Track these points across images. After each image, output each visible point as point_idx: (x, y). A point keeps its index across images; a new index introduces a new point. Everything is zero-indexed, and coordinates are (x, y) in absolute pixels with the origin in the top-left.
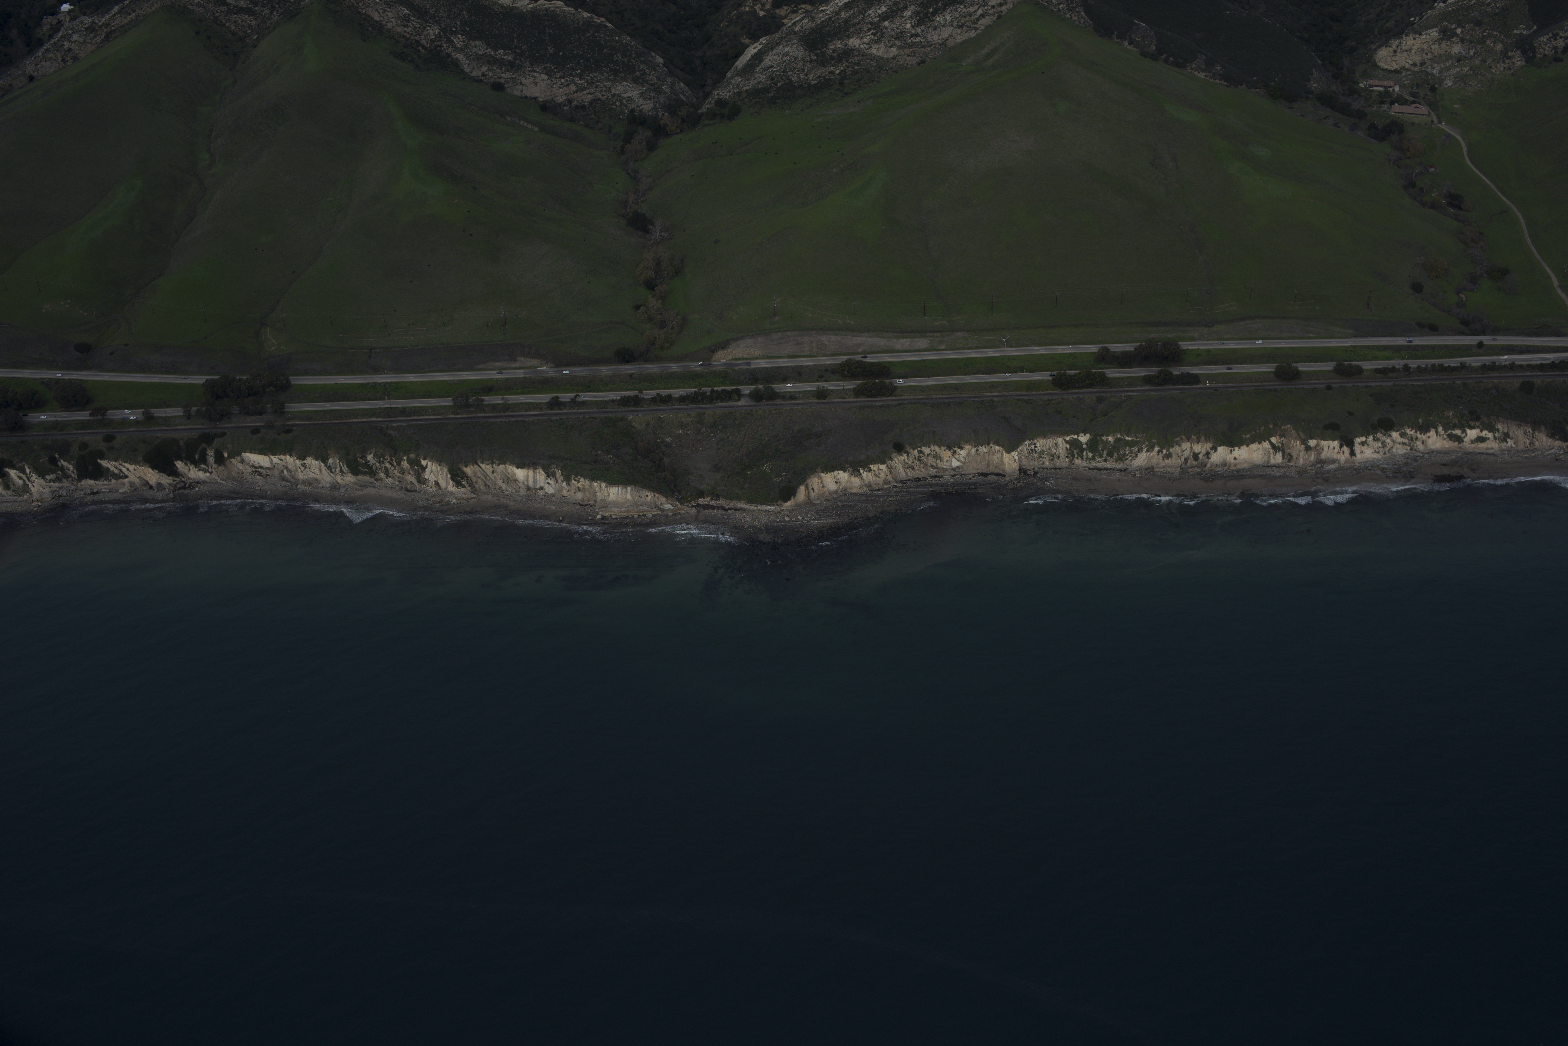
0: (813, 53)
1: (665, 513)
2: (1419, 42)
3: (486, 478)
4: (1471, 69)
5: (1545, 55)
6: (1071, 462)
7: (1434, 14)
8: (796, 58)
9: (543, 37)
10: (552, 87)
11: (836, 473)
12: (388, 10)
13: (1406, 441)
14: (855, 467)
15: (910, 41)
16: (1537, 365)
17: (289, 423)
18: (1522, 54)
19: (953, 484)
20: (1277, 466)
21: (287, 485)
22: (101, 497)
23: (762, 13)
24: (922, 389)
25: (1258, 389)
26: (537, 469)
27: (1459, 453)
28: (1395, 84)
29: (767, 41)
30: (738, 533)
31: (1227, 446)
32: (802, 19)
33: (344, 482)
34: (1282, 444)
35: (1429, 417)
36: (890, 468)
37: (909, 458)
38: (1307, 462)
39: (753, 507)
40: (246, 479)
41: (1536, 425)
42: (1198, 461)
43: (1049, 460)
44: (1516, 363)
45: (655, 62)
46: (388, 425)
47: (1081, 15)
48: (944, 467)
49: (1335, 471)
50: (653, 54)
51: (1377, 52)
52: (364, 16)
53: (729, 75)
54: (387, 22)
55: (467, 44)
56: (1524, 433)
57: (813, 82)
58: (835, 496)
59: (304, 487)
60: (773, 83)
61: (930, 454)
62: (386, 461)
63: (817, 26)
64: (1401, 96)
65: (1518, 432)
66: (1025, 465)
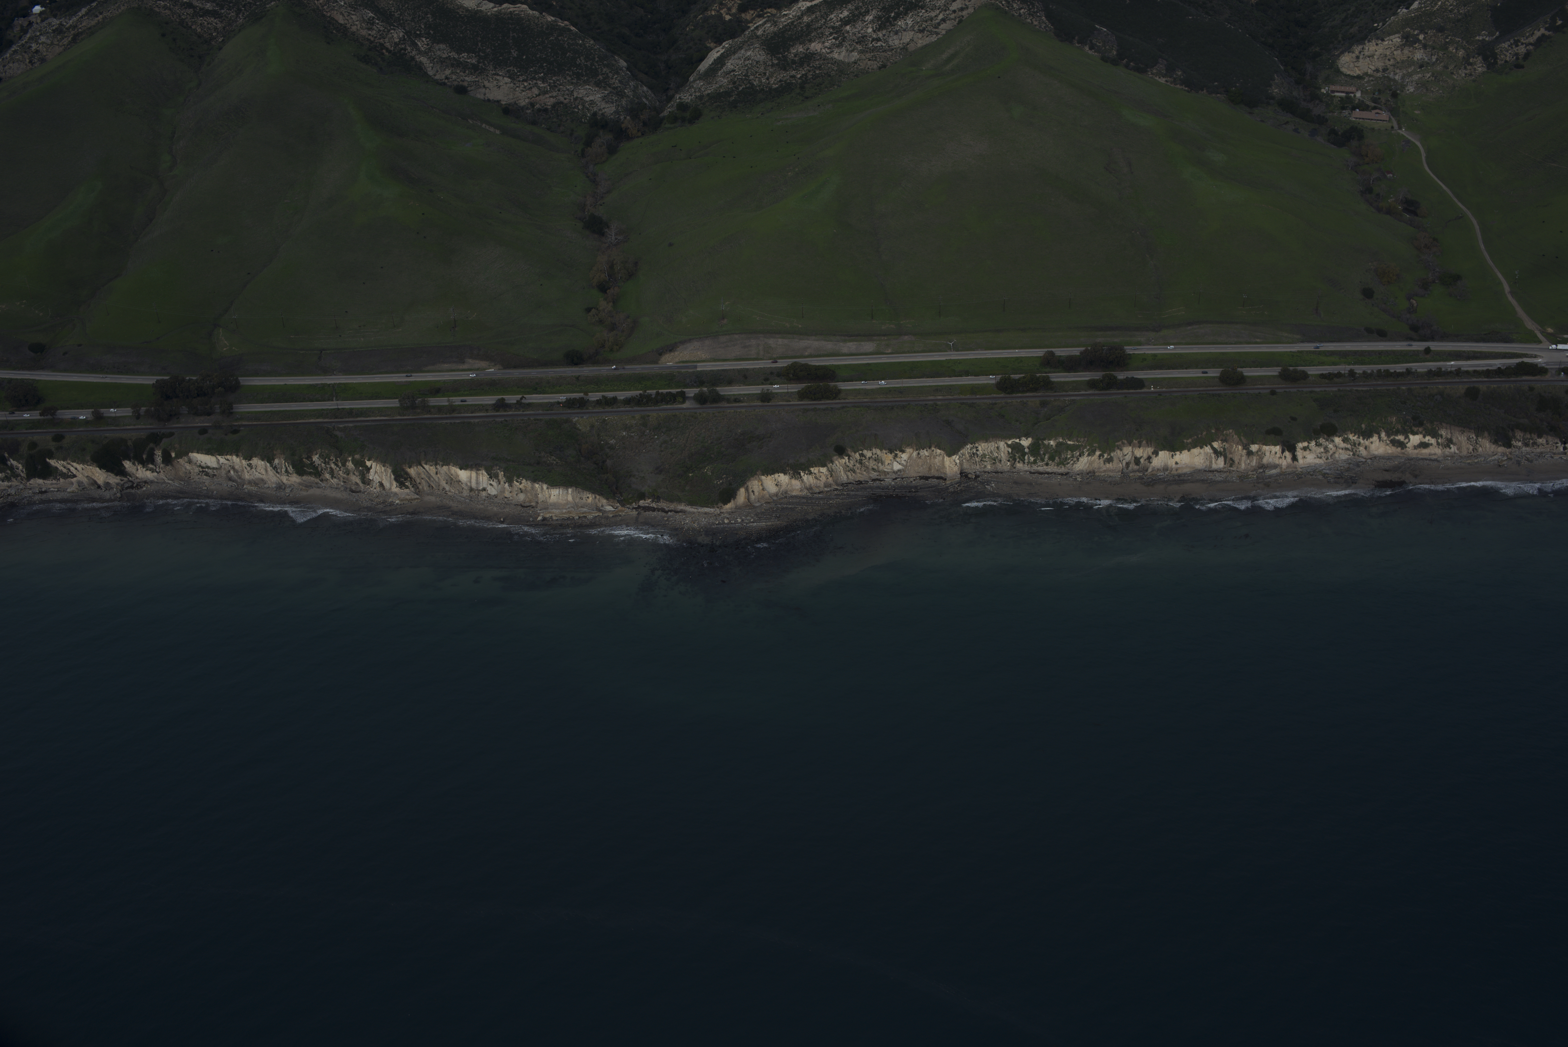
0: (775, 57)
1: (606, 515)
2: (1381, 48)
3: (429, 479)
4: (1433, 75)
5: (1506, 61)
6: (1013, 466)
7: (1397, 20)
8: (757, 62)
9: (507, 40)
10: (515, 90)
11: (776, 475)
12: (353, 13)
13: (1349, 446)
14: (795, 470)
15: (871, 45)
16: (1483, 371)
17: (237, 424)
18: (1483, 60)
19: (894, 487)
20: (1219, 470)
21: (233, 485)
22: (49, 496)
23: (728, 18)
24: (866, 392)
25: (1202, 394)
26: (480, 470)
27: (1402, 459)
28: (1357, 90)
29: (729, 45)
30: (677, 535)
31: (1168, 451)
32: (765, 23)
33: (289, 483)
34: (1224, 449)
35: (1372, 422)
36: (831, 472)
37: (850, 461)
38: (1249, 467)
39: (693, 509)
40: (193, 479)
41: (1479, 431)
42: (1139, 466)
43: (991, 464)
44: (1462, 369)
45: (618, 65)
46: (334, 426)
47: (1042, 20)
48: (885, 470)
49: (1277, 476)
50: (616, 57)
51: (1340, 58)
52: (329, 19)
53: (691, 79)
54: (351, 25)
55: (431, 47)
56: (1468, 439)
57: (775, 86)
58: (775, 498)
59: (249, 487)
60: (735, 87)
61: (871, 457)
62: (331, 462)
63: (779, 30)
64: (1363, 101)
65: (1461, 438)
66: (966, 469)
